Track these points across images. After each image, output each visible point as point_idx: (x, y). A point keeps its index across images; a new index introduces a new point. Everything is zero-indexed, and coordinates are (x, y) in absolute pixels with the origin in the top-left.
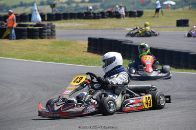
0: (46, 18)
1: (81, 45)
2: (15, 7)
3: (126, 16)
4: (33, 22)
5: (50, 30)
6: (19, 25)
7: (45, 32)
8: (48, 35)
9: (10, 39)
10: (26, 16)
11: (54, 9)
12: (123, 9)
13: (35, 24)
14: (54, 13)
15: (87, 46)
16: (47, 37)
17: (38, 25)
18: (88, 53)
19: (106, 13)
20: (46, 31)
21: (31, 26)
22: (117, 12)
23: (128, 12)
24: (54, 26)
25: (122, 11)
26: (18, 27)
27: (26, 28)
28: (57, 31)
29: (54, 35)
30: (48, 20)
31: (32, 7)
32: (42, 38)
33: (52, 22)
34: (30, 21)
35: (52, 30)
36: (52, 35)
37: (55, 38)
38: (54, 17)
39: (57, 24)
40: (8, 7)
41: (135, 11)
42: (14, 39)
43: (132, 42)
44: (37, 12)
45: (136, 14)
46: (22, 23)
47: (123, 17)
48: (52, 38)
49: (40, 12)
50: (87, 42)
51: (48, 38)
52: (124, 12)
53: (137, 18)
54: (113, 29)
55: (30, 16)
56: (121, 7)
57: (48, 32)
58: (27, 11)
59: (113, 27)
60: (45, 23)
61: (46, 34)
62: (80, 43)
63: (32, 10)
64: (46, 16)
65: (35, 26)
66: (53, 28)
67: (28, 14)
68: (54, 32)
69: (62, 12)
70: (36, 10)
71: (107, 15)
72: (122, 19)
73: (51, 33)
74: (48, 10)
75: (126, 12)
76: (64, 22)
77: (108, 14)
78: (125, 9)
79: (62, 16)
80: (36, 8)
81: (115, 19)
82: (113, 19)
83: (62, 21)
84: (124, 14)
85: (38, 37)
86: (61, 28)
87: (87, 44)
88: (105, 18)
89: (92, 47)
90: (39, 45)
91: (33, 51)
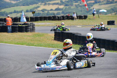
0: (30, 20)
1: (50, 36)
2: (11, 13)
3: (77, 18)
4: (21, 22)
5: (32, 27)
6: (13, 24)
7: (29, 28)
8: (31, 30)
9: (8, 33)
10: (18, 19)
11: (34, 14)
12: (75, 14)
13: (23, 23)
14: (34, 17)
15: (54, 37)
16: (30, 31)
17: (24, 24)
18: (55, 41)
19: (65, 17)
20: (29, 27)
21: (21, 24)
22: (72, 16)
23: (78, 16)
24: (34, 24)
25: (75, 16)
26: (13, 25)
27: (17, 26)
28: (36, 28)
29: (34, 30)
30: (30, 21)
31: (21, 13)
32: (27, 32)
33: (33, 22)
34: (20, 22)
35: (33, 27)
36: (33, 30)
37: (34, 32)
38: (34, 19)
39: (36, 23)
40: (7, 13)
41: (83, 15)
42: (10, 33)
43: (81, 34)
44: (24, 16)
45: (83, 17)
46: (15, 23)
47: (76, 19)
49: (26, 16)
50: (54, 34)
51: (31, 32)
52: (76, 16)
53: (84, 20)
55: (20, 18)
56: (74, 13)
57: (31, 28)
58: (18, 15)
59: (69, 25)
60: (29, 23)
61: (29, 29)
62: (50, 35)
63: (21, 15)
64: (30, 19)
65: (23, 24)
66: (33, 26)
67: (19, 17)
68: (34, 28)
69: (39, 16)
70: (23, 15)
71: (66, 18)
72: (75, 20)
73: (33, 29)
74: (30, 15)
75: (77, 16)
76: (40, 22)
77: (66, 17)
78: (77, 14)
79: (39, 19)
80: (23, 14)
81: (70, 20)
82: (69, 20)
83: (39, 21)
84: (76, 17)
85: (25, 31)
86: (38, 26)
87: (54, 35)
88: (65, 20)
89: (57, 37)
90: (25, 36)
91: (22, 40)
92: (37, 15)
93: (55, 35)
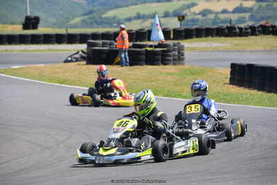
0: (172, 36)
1: (221, 74)
2: (129, 20)
4: (153, 41)
5: (176, 53)
6: (134, 46)
7: (170, 56)
8: (174, 60)
9: (122, 66)
10: (144, 33)
11: (183, 22)
13: (156, 44)
14: (183, 28)
15: (229, 76)
16: (172, 62)
17: (160, 46)
18: (231, 86)
19: (258, 27)
20: (171, 54)
21: (151, 46)
22: (275, 26)
24: (183, 46)
26: (132, 49)
27: (144, 49)
28: (187, 55)
29: (183, 60)
30: (173, 39)
31: (153, 20)
32: (166, 64)
33: (180, 41)
34: (149, 40)
35: (179, 53)
36: (179, 59)
37: (183, 64)
38: (183, 34)
39: (186, 44)
40: (120, 20)
42: (126, 65)
44: (159, 26)
46: (138, 43)
48: (179, 64)
49: (163, 27)
50: (230, 69)
51: (174, 64)
54: (267, 51)
55: (150, 32)
57: (174, 55)
58: (146, 25)
59: (268, 49)
60: (170, 42)
61: (171, 58)
62: (220, 71)
63: (152, 24)
64: (172, 32)
65: (156, 47)
66: (180, 50)
67: (146, 30)
68: (183, 55)
69: (194, 27)
70: (157, 25)
71: (259, 31)
73: (179, 57)
74: (174, 24)
76: (196, 42)
77: (260, 29)
79: (195, 33)
80: (158, 22)
81: (271, 36)
82: (268, 36)
83: (195, 39)
85: (160, 62)
86: (193, 49)
87: (229, 73)
88: (256, 35)
89: (236, 77)
90: (161, 74)
91: (153, 83)
92: (190, 23)
93: (232, 73)
